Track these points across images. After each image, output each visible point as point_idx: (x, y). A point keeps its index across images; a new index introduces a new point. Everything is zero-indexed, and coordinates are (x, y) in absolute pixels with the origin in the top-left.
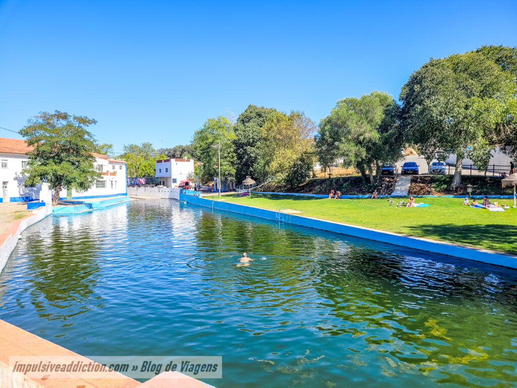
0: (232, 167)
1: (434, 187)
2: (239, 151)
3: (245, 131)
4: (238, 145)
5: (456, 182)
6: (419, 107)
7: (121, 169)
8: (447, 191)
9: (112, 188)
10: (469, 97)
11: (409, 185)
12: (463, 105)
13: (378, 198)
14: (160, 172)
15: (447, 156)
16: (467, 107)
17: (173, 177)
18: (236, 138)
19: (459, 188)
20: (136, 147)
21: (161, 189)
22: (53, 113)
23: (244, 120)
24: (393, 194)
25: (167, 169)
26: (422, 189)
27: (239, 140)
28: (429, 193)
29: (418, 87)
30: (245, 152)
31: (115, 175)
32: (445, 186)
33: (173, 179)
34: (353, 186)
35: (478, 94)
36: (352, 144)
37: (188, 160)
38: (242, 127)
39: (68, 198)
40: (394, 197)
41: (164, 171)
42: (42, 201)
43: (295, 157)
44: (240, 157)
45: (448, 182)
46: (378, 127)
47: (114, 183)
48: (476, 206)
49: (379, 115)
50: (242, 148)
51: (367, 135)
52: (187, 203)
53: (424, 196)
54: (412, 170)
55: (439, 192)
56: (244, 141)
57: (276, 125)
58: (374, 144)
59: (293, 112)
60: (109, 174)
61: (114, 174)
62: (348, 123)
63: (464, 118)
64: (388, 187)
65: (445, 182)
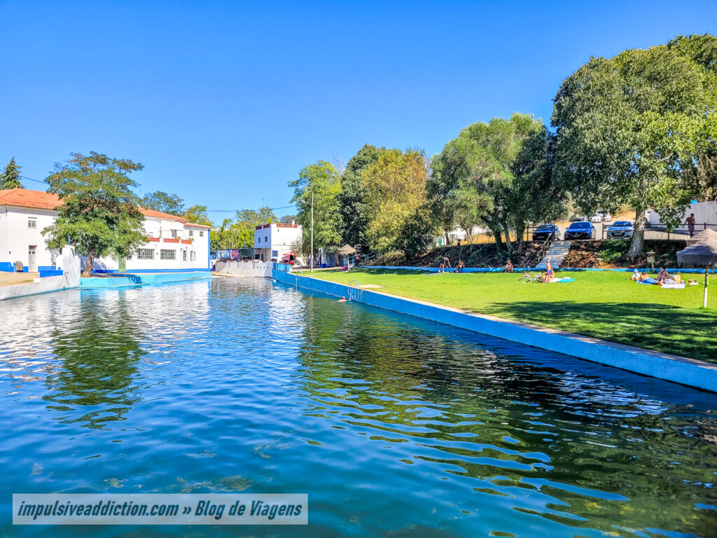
0: (336, 233)
1: (602, 257)
2: (345, 210)
3: (354, 181)
4: (346, 201)
5: (636, 248)
6: (567, 131)
7: (201, 235)
8: (620, 262)
9: (184, 259)
10: (641, 112)
11: (566, 254)
12: (631, 125)
13: (514, 272)
14: (260, 242)
15: (616, 208)
16: (637, 129)
17: (274, 248)
18: (341, 191)
19: (640, 258)
20: (252, 212)
21: (256, 265)
22: (89, 155)
23: (356, 165)
24: (538, 266)
25: (266, 238)
26: (583, 258)
27: (346, 193)
28: (591, 264)
29: (566, 101)
30: (354, 212)
31: (191, 244)
32: (619, 254)
33: (274, 252)
34: (484, 256)
35: (657, 108)
36: (473, 190)
37: (295, 227)
38: (352, 176)
39: (121, 270)
40: (537, 271)
41: (263, 240)
42: (59, 268)
43: (406, 213)
44: (347, 218)
45: (624, 248)
46: (512, 165)
47: (188, 254)
48: (645, 282)
49: (513, 147)
50: (350, 205)
51: (494, 177)
52: (278, 281)
53: (584, 269)
54: (579, 233)
55: (609, 263)
56: (352, 194)
57: (381, 167)
58: (507, 191)
59: (409, 151)
60: (180, 242)
61: (189, 242)
62: (468, 159)
63: (633, 145)
64: (533, 257)
65: (619, 249)
